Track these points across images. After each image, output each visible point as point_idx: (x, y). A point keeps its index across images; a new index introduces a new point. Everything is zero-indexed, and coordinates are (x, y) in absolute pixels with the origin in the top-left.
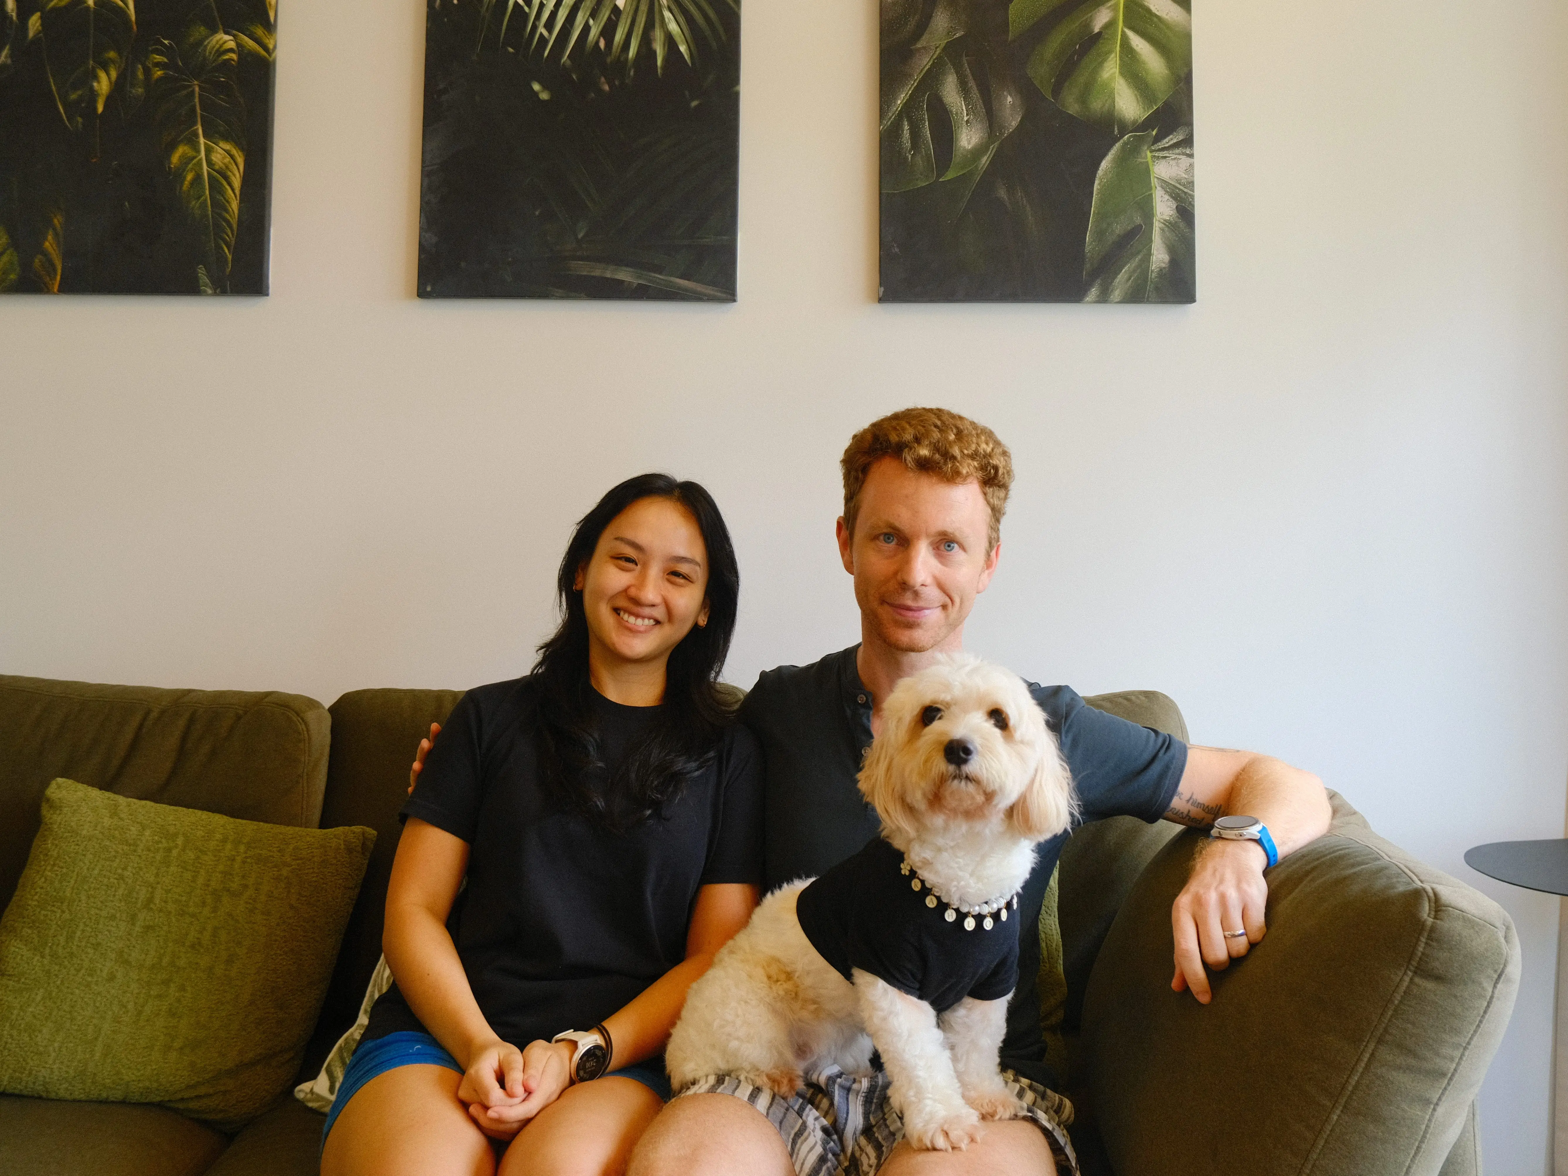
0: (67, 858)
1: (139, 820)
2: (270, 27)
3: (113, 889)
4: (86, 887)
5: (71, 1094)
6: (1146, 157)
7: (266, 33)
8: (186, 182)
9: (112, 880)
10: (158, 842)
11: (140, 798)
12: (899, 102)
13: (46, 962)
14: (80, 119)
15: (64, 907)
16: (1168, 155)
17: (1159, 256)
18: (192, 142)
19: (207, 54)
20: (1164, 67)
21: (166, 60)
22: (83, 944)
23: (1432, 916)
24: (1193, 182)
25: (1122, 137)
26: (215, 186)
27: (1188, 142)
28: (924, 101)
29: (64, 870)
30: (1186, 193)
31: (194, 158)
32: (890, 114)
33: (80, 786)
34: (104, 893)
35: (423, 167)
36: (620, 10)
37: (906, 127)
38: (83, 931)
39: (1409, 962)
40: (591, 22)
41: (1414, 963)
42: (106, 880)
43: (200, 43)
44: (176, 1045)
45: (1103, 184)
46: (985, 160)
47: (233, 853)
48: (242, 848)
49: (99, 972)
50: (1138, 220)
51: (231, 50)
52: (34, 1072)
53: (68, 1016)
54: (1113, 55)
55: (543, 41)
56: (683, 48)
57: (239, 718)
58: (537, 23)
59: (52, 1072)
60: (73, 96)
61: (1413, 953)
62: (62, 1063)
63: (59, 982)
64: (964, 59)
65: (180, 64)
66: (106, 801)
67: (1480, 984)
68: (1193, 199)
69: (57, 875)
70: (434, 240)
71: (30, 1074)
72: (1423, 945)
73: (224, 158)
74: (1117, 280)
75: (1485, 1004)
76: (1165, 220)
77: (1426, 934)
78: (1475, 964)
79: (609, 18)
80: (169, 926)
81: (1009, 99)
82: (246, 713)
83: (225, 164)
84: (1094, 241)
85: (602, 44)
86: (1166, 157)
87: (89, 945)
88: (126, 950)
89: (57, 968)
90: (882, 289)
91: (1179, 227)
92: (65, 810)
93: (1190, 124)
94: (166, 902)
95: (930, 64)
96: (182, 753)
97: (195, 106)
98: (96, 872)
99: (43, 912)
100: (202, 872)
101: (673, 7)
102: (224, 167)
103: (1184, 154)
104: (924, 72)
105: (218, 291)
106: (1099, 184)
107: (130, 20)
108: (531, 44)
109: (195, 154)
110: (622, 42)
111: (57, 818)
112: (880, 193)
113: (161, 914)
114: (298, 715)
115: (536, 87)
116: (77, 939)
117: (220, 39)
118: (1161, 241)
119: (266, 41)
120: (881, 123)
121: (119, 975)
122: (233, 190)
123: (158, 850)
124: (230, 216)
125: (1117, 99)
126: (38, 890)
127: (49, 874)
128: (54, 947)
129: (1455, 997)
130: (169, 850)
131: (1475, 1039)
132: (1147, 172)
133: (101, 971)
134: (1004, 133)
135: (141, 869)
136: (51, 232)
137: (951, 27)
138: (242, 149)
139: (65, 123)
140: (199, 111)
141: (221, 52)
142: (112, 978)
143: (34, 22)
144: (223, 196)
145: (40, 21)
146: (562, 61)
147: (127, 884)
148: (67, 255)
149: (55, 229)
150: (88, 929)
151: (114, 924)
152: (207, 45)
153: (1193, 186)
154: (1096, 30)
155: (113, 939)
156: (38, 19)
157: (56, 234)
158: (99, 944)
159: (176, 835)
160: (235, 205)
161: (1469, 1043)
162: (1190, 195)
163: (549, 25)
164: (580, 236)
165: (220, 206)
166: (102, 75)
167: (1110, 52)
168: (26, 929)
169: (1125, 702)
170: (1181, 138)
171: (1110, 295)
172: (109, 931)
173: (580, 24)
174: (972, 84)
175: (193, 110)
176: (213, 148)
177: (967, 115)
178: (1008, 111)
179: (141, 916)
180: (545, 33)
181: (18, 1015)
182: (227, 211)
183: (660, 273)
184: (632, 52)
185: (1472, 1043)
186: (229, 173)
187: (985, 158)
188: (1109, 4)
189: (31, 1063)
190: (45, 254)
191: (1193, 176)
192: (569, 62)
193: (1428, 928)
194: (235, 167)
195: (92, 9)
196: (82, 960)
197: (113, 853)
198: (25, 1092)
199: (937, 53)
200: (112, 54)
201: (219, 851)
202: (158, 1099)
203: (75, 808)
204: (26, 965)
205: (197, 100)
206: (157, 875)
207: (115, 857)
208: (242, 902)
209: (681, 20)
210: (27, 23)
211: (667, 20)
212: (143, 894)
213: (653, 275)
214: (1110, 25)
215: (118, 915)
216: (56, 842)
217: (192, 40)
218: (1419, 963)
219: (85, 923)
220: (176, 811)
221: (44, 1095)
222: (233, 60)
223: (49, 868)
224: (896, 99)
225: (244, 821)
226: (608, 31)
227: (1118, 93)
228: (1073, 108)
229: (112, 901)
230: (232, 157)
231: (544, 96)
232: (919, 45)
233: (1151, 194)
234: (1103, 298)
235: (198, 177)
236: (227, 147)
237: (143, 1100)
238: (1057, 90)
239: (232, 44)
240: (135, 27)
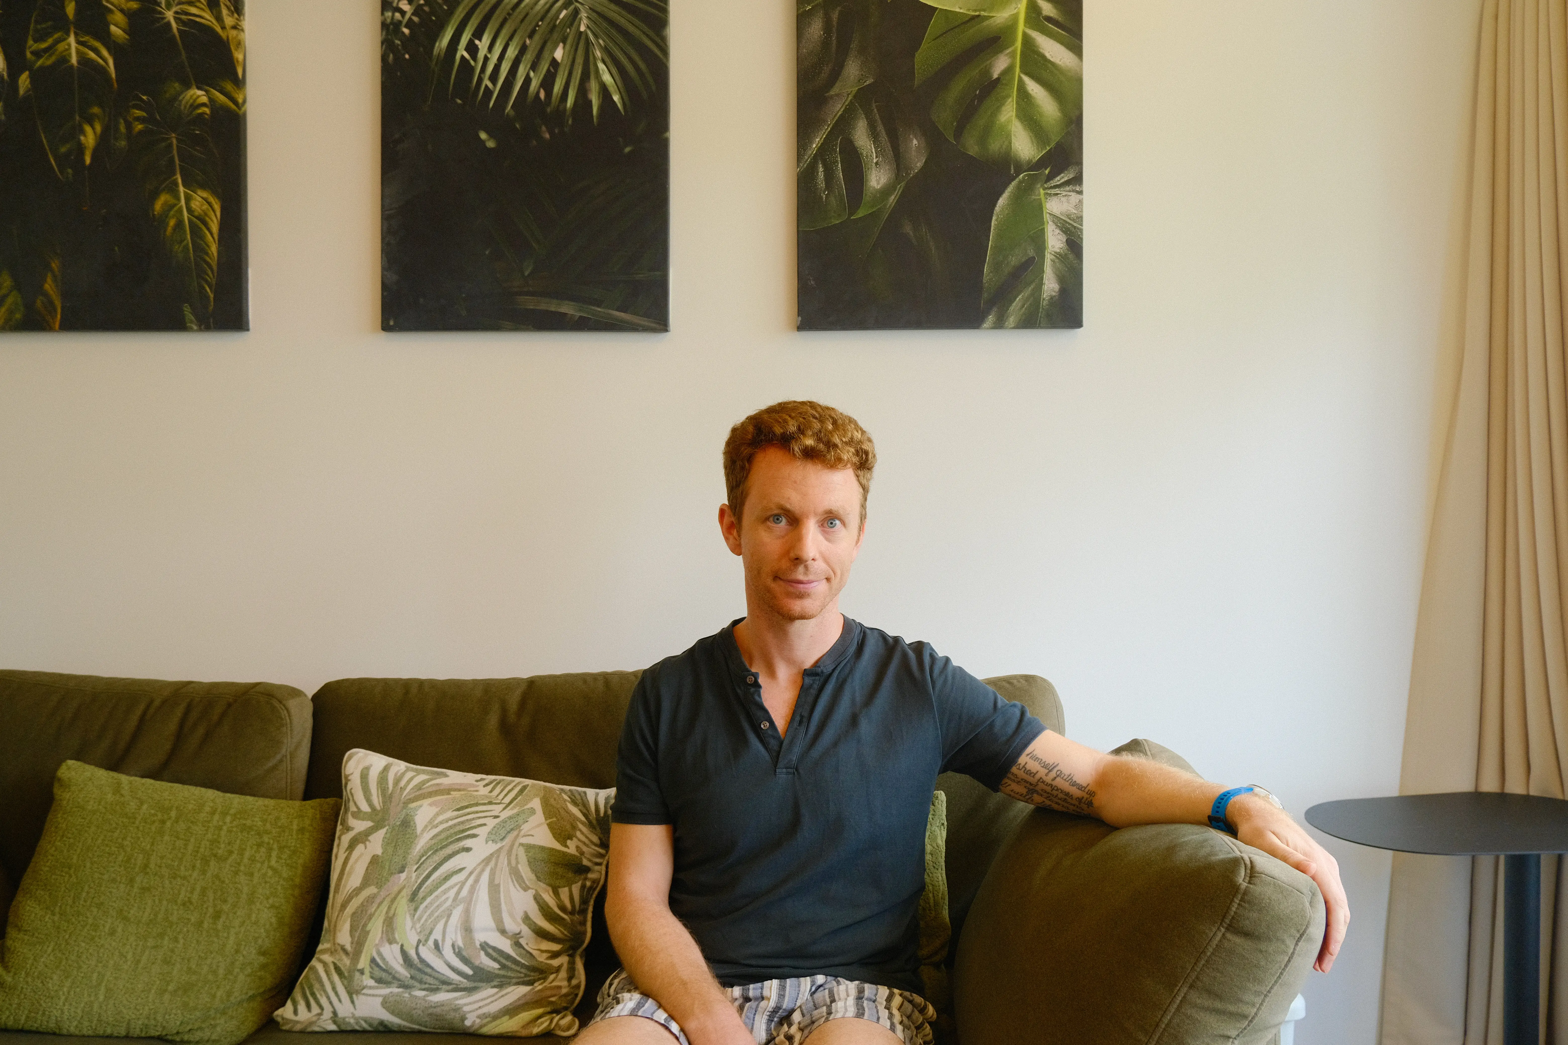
0: (74, 830)
1: (138, 796)
2: (239, 83)
3: (114, 856)
4: (90, 855)
5: (80, 1031)
6: (1039, 195)
7: (235, 88)
8: (170, 228)
9: (113, 848)
10: (155, 815)
11: (143, 777)
12: (814, 146)
13: (56, 918)
14: (70, 171)
15: (72, 871)
16: (1059, 192)
17: (1050, 285)
18: (173, 190)
19: (182, 107)
20: (1057, 110)
21: (145, 114)
22: (88, 903)
23: (1247, 881)
24: (1081, 217)
25: (1018, 175)
26: (196, 232)
27: (1078, 180)
28: (837, 144)
29: (72, 841)
30: (1075, 227)
31: (175, 205)
32: (806, 157)
33: (87, 767)
34: (105, 859)
35: (382, 211)
36: (558, 63)
37: (821, 169)
38: (88, 893)
39: (1223, 920)
40: (532, 74)
41: (1227, 921)
42: (107, 849)
43: (175, 98)
44: (170, 988)
45: (999, 220)
46: (892, 199)
47: (221, 823)
48: (228, 819)
49: (101, 928)
50: (1031, 253)
51: (204, 105)
52: (47, 1013)
53: (75, 965)
54: (1010, 100)
55: (488, 92)
56: (616, 98)
57: (229, 705)
58: (482, 76)
59: (62, 1012)
60: (63, 150)
61: (1227, 912)
62: (71, 1004)
63: (67, 937)
64: (874, 105)
65: (158, 117)
66: (110, 780)
67: (1283, 941)
68: (1082, 232)
69: (65, 845)
70: (395, 278)
71: (44, 1014)
72: (1236, 906)
73: (202, 205)
74: (1012, 308)
75: (1287, 959)
76: (1056, 253)
77: (1239, 897)
78: (1280, 924)
79: (548, 70)
80: (163, 887)
81: (915, 142)
82: (235, 701)
83: (203, 211)
84: (991, 272)
85: (542, 95)
86: (1057, 194)
87: (93, 904)
88: (125, 908)
89: (66, 924)
90: (800, 318)
91: (1068, 258)
92: (73, 788)
93: (1079, 163)
94: (160, 867)
95: (842, 110)
96: (180, 737)
97: (173, 157)
98: (99, 841)
99: (53, 877)
100: (192, 840)
101: (607, 59)
102: (202, 213)
103: (1073, 191)
104: (837, 118)
105: (203, 327)
106: (996, 220)
107: (112, 79)
108: (477, 96)
109: (176, 202)
110: (560, 92)
111: (67, 795)
112: (798, 231)
113: (156, 878)
114: (281, 702)
115: (483, 136)
116: (83, 899)
117: (194, 94)
118: (1052, 272)
119: (236, 96)
120: (798, 166)
121: (119, 930)
122: (212, 234)
123: (154, 822)
124: (210, 259)
125: (1013, 141)
126: (50, 857)
127: (59, 844)
128: (63, 907)
129: (1261, 951)
130: (163, 822)
131: (1275, 988)
132: (1040, 207)
133: (104, 926)
134: (910, 174)
135: (139, 838)
136: (49, 275)
137: (862, 75)
138: (218, 198)
139: (57, 175)
140: (177, 162)
141: (195, 106)
142: (113, 932)
143: (24, 81)
144: (203, 241)
145: (28, 80)
146: (506, 111)
147: (125, 851)
148: (65, 295)
149: (52, 271)
150: (92, 891)
151: (115, 886)
152: (182, 100)
153: (1082, 221)
154: (995, 76)
155: (114, 899)
156: (27, 78)
157: (54, 276)
158: (102, 903)
159: (170, 809)
160: (214, 249)
161: (1269, 992)
162: (1078, 229)
163: (494, 78)
164: (526, 274)
165: (200, 249)
166: (88, 129)
167: (1008, 96)
168: (39, 892)
169: (1007, 685)
170: (1071, 176)
171: (1005, 322)
172: (111, 892)
173: (522, 75)
174: (880, 128)
175: (172, 161)
176: (191, 196)
177: (876, 157)
178: (914, 153)
179: (138, 879)
180: (490, 85)
181: (33, 964)
182: (207, 254)
183: (599, 306)
184: (570, 102)
185: (1273, 991)
186: (207, 219)
187: (893, 197)
188: (1008, 51)
189: (44, 1005)
190: (46, 295)
191: (1082, 211)
192: (512, 113)
193: (1242, 891)
194: (213, 214)
195: (75, 68)
196: (87, 917)
197: (114, 825)
198: (41, 1030)
199: (849, 99)
200: (96, 110)
201: (209, 822)
202: (158, 1034)
203: (82, 786)
204: (39, 922)
205: (175, 152)
206: (153, 844)
207: (116, 828)
208: (228, 866)
209: (614, 71)
210: (18, 81)
211: (601, 72)
212: (140, 859)
213: (593, 308)
214: (1009, 70)
215: (119, 879)
216: (65, 816)
217: (168, 95)
218: (1231, 921)
219: (89, 885)
220: (171, 787)
221: (57, 1031)
222: (207, 114)
223: (59, 838)
224: (811, 143)
225: (233, 796)
226: (548, 83)
227: (1015, 135)
228: (973, 149)
229: (112, 867)
230: (210, 204)
231: (491, 144)
232: (832, 93)
233: (1044, 228)
234: (999, 325)
235: (180, 224)
236: (205, 194)
237: (143, 1035)
238: (959, 132)
239: (204, 99)
240: (115, 85)
